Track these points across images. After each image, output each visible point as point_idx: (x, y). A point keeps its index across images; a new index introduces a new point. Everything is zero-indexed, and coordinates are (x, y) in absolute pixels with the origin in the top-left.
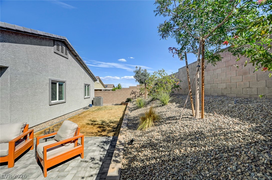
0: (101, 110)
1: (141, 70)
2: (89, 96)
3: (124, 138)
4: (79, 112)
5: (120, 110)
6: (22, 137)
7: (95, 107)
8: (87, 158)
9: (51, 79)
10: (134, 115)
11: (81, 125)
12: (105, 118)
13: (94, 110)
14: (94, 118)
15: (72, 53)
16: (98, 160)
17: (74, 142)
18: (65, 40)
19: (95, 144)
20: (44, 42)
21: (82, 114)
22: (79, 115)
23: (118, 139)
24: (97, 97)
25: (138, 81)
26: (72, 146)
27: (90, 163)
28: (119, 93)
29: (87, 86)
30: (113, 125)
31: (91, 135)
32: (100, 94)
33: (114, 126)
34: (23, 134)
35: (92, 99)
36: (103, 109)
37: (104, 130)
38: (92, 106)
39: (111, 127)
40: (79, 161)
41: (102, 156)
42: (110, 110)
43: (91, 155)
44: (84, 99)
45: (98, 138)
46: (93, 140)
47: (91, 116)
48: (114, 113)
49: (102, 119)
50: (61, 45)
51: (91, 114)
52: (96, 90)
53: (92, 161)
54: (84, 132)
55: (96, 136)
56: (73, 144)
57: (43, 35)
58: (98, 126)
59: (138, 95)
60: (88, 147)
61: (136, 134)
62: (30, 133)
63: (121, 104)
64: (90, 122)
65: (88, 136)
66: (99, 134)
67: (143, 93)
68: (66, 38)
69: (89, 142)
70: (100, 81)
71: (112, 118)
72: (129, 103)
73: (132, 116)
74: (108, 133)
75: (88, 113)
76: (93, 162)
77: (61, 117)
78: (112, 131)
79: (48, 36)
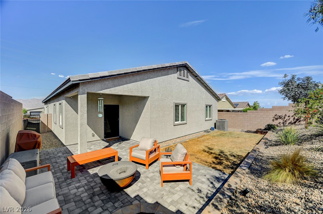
0: (224, 137)
1: (296, 79)
2: (211, 118)
3: (236, 183)
4: (199, 135)
5: (251, 140)
6: (153, 149)
7: (218, 131)
8: (194, 186)
9: (175, 103)
10: (269, 155)
11: (198, 149)
12: (225, 147)
13: (215, 134)
14: (212, 144)
15: (193, 75)
16: (204, 194)
17: (184, 166)
18: (186, 64)
19: (205, 176)
20: (170, 71)
21: (201, 137)
22: (198, 138)
23: (228, 181)
24: (220, 119)
25: (289, 99)
26: (181, 169)
27: (196, 194)
28: (254, 116)
29: (209, 107)
30: (233, 159)
31: (205, 164)
32: (225, 115)
33: (235, 162)
34: (154, 147)
35: (214, 121)
36: (226, 135)
37: (221, 163)
38: (214, 130)
39: (230, 162)
40: (187, 186)
41: (209, 192)
42: (235, 138)
43: (199, 185)
44: (205, 121)
45: (211, 170)
46: (204, 170)
47: (210, 142)
48: (241, 143)
49: (221, 148)
50: (183, 69)
51: (211, 140)
52: (219, 111)
53: (198, 192)
54: (199, 158)
55: (209, 167)
56: (182, 167)
57: (169, 66)
58: (214, 155)
59: (290, 121)
60: (198, 176)
61: (258, 185)
62: (158, 148)
63: (257, 132)
64: (207, 150)
65: (201, 164)
66: (213, 165)
67: (302, 119)
68: (187, 62)
69: (201, 171)
70: (227, 99)
71: (235, 149)
72: (270, 132)
73: (265, 155)
74: (224, 168)
75: (208, 137)
76: (199, 194)
77: (183, 137)
78: (231, 168)
79: (172, 65)
